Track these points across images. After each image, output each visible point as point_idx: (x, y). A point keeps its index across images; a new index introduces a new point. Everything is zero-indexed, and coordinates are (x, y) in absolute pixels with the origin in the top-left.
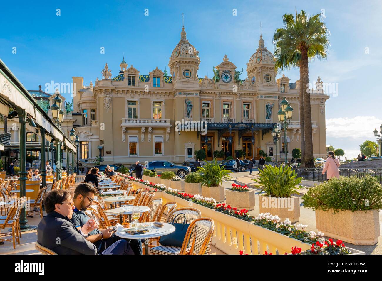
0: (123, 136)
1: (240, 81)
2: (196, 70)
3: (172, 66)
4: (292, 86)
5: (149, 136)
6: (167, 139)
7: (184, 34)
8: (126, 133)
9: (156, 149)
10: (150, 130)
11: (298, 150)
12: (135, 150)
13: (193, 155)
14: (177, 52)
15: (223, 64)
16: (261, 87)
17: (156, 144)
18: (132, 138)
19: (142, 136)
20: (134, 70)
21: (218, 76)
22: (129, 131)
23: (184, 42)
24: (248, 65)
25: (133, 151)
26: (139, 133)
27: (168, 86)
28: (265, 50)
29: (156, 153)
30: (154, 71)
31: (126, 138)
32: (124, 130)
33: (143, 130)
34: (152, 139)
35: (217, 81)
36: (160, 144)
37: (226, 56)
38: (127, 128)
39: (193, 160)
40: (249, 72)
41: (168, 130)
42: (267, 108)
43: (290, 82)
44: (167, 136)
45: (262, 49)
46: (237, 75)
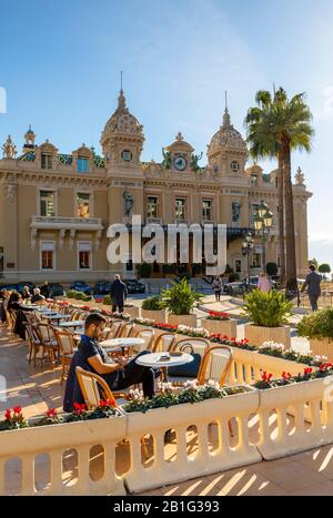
0: (33, 242)
1: (198, 168)
2: (139, 151)
3: (104, 144)
4: (266, 178)
5: (71, 242)
6: (97, 248)
7: (122, 100)
8: (37, 237)
9: (81, 261)
10: (73, 234)
11: (274, 264)
12: (50, 261)
13: (134, 271)
14: (112, 124)
15: (175, 145)
16: (225, 179)
17: (81, 253)
18: (47, 245)
19: (61, 242)
20: (51, 147)
21: (169, 160)
22: (42, 235)
23: (121, 110)
24: (209, 147)
25: (48, 264)
26: (57, 238)
27: (99, 171)
28: (231, 128)
29: (81, 267)
30: (80, 150)
31: (37, 245)
32: (34, 232)
33: (63, 234)
34: (75, 245)
35: (168, 167)
36: (87, 253)
37: (180, 134)
38: (39, 231)
39: (134, 277)
40: (210, 158)
41: (99, 235)
42: (233, 207)
43: (264, 172)
44: (97, 243)
45: (227, 127)
46: (195, 159)
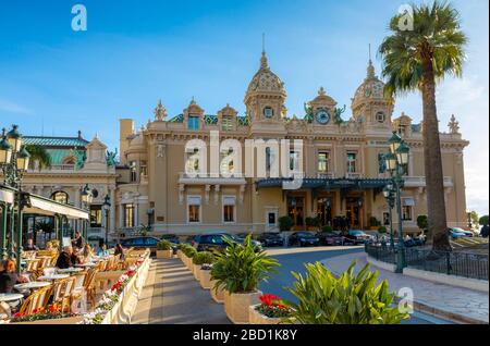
0: (181, 197)
1: (341, 121)
2: (282, 108)
3: (248, 103)
4: (415, 129)
5: (216, 196)
6: (241, 202)
7: (264, 61)
8: (185, 192)
9: (226, 215)
10: (217, 189)
11: (424, 217)
12: (197, 215)
13: (276, 224)
14: (255, 83)
15: (318, 99)
16: (370, 131)
17: (226, 207)
18: (193, 200)
19: (207, 197)
20: (197, 108)
21: (311, 115)
22: (189, 190)
23: (264, 70)
24: (353, 100)
25: (195, 219)
26: (203, 193)
27: (243, 128)
28: (376, 79)
29: (226, 220)
30: (224, 110)
31: (185, 200)
32: (182, 188)
33: (208, 188)
34: (220, 200)
35: (310, 122)
36: (231, 207)
37: (322, 89)
38: (186, 186)
39: (276, 230)
40: (354, 110)
41: (242, 189)
42: (380, 159)
43: (413, 123)
44: (241, 197)
45: (371, 78)
46: (338, 113)
